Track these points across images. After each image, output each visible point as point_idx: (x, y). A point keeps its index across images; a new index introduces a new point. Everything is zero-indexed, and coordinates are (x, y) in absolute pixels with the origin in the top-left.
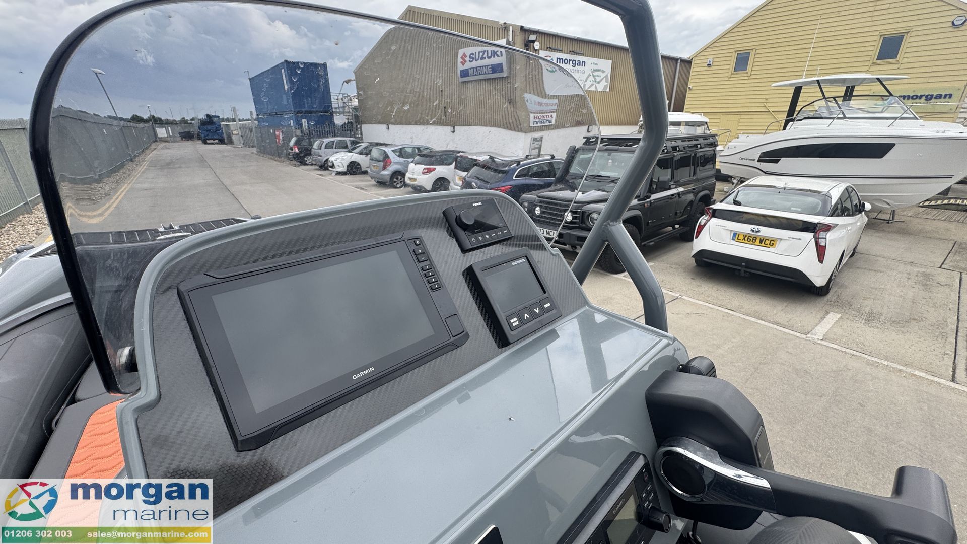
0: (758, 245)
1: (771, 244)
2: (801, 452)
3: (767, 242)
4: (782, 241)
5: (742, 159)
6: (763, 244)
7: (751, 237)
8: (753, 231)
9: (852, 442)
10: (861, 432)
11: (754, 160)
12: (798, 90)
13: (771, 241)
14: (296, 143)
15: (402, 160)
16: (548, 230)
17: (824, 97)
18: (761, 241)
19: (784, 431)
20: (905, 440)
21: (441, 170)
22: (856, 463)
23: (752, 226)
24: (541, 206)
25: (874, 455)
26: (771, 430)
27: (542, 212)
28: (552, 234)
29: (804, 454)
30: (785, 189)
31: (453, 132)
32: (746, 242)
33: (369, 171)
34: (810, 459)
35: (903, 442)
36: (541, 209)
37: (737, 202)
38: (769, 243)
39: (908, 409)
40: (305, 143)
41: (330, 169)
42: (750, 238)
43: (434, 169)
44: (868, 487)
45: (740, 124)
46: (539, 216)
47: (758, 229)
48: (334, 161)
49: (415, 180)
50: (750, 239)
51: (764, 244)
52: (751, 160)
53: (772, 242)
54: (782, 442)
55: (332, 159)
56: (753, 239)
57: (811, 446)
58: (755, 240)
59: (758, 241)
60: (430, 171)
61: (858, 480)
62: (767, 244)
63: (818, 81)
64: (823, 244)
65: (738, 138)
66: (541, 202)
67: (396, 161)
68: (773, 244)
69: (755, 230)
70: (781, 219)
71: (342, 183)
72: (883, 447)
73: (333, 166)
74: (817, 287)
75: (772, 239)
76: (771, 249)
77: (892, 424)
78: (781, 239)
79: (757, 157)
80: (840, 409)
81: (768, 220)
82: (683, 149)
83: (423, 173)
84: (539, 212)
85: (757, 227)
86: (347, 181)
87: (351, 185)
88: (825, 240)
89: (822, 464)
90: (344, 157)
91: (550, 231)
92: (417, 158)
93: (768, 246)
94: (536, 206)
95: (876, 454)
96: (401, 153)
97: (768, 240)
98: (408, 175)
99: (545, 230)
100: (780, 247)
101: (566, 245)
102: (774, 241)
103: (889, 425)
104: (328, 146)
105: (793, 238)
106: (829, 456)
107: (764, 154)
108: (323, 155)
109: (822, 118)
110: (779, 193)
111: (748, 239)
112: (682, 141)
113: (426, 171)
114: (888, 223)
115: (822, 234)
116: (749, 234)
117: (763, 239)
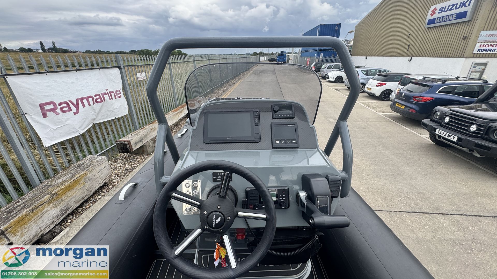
14: (314, 66)
15: (367, 77)
16: (449, 134)
21: (389, 85)
24: (451, 118)
27: (450, 121)
28: (452, 137)
31: (410, 61)
33: (345, 82)
36: (449, 119)
40: (319, 65)
41: (326, 79)
43: (385, 84)
46: (447, 124)
48: (330, 76)
49: (370, 89)
55: (329, 74)
60: (382, 85)
66: (452, 114)
67: (362, 77)
71: (330, 87)
73: (328, 78)
83: (377, 86)
84: (448, 121)
86: (333, 86)
87: (333, 88)
90: (335, 74)
91: (451, 135)
92: (376, 76)
94: (446, 116)
96: (368, 73)
98: (367, 86)
99: (448, 134)
101: (464, 148)
104: (330, 67)
108: (325, 72)
113: (379, 84)
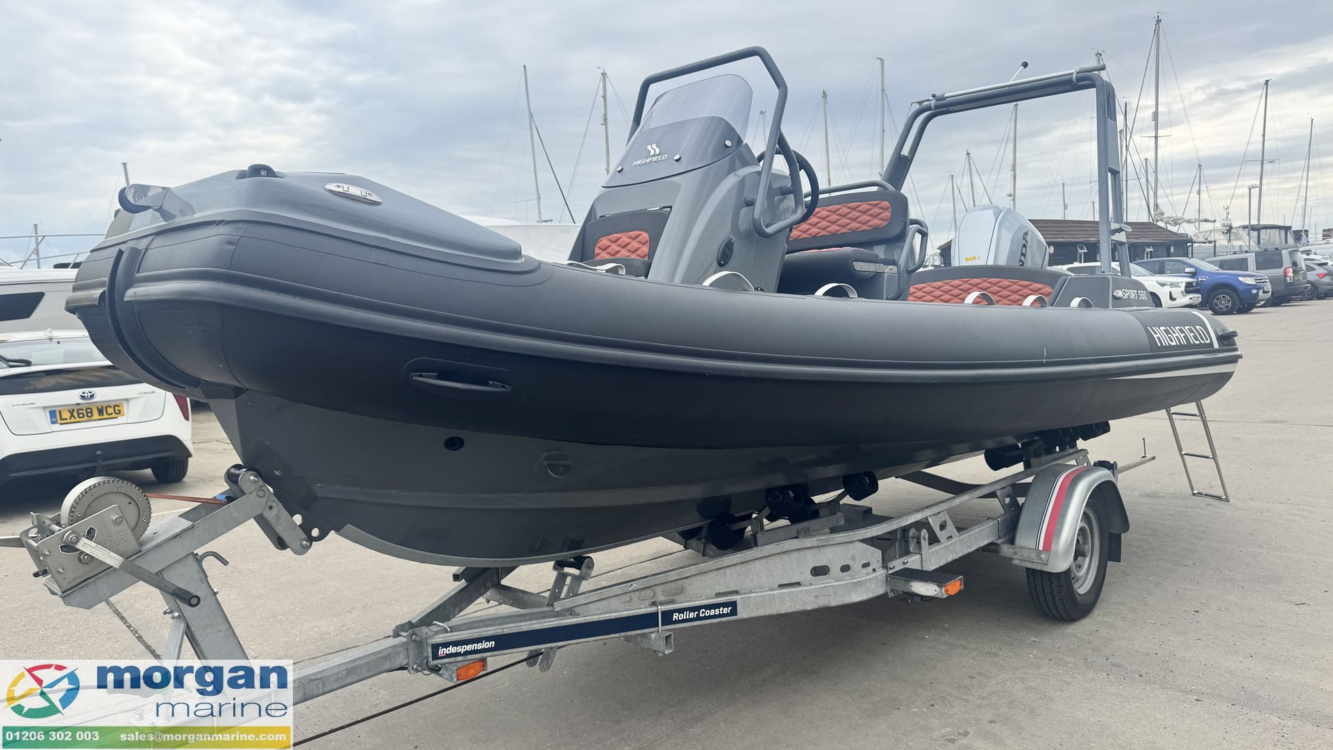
0: (99, 420)
1: (117, 412)
3: (110, 410)
4: (131, 403)
6: (105, 416)
7: (82, 410)
8: (83, 397)
13: (114, 408)
18: (100, 412)
23: (79, 392)
32: (78, 419)
38: (113, 412)
42: (80, 411)
47: (90, 392)
50: (81, 413)
51: (108, 414)
53: (117, 408)
56: (87, 413)
58: (91, 412)
59: (95, 412)
62: (111, 414)
68: (119, 410)
69: (86, 395)
75: (116, 403)
76: (120, 420)
78: (127, 400)
85: (87, 390)
93: (114, 415)
97: (110, 407)
100: (130, 412)
102: (118, 406)
105: (145, 393)
111: (78, 414)
116: (78, 404)
117: (102, 407)
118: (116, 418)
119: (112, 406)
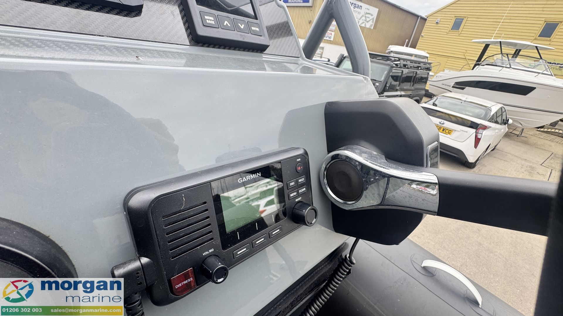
0: (441, 132)
1: (449, 132)
2: (438, 250)
3: (447, 131)
4: (456, 132)
5: (443, 84)
6: (444, 132)
7: (438, 127)
8: (440, 123)
9: (468, 249)
10: (475, 244)
11: (450, 86)
12: (487, 46)
13: (449, 131)
17: (502, 53)
18: (443, 130)
19: (431, 237)
20: (498, 252)
22: (468, 260)
23: (440, 120)
25: (479, 257)
26: (423, 235)
29: (440, 251)
30: (465, 101)
34: (442, 254)
35: (497, 253)
37: (435, 104)
39: (504, 236)
44: (472, 273)
45: (447, 64)
51: (445, 132)
52: (448, 86)
53: (450, 131)
54: (429, 243)
56: (439, 128)
57: (444, 247)
58: (440, 129)
59: (442, 129)
61: (467, 269)
62: (446, 132)
63: (500, 42)
64: (479, 137)
65: (444, 71)
68: (450, 133)
69: (441, 122)
70: (458, 118)
72: (485, 254)
74: (469, 163)
75: (451, 129)
76: (448, 136)
77: (493, 243)
78: (455, 130)
79: (452, 84)
80: (466, 230)
81: (450, 118)
82: (410, 67)
85: (443, 121)
88: (481, 134)
89: (448, 258)
93: (447, 133)
95: (480, 257)
97: (448, 130)
100: (454, 135)
102: (451, 131)
103: (492, 243)
105: (463, 131)
106: (453, 254)
107: (457, 83)
109: (496, 66)
110: (461, 103)
112: (411, 62)
114: (518, 136)
115: (480, 131)
116: (438, 124)
117: (445, 129)
118: (447, 134)
119: (449, 130)
